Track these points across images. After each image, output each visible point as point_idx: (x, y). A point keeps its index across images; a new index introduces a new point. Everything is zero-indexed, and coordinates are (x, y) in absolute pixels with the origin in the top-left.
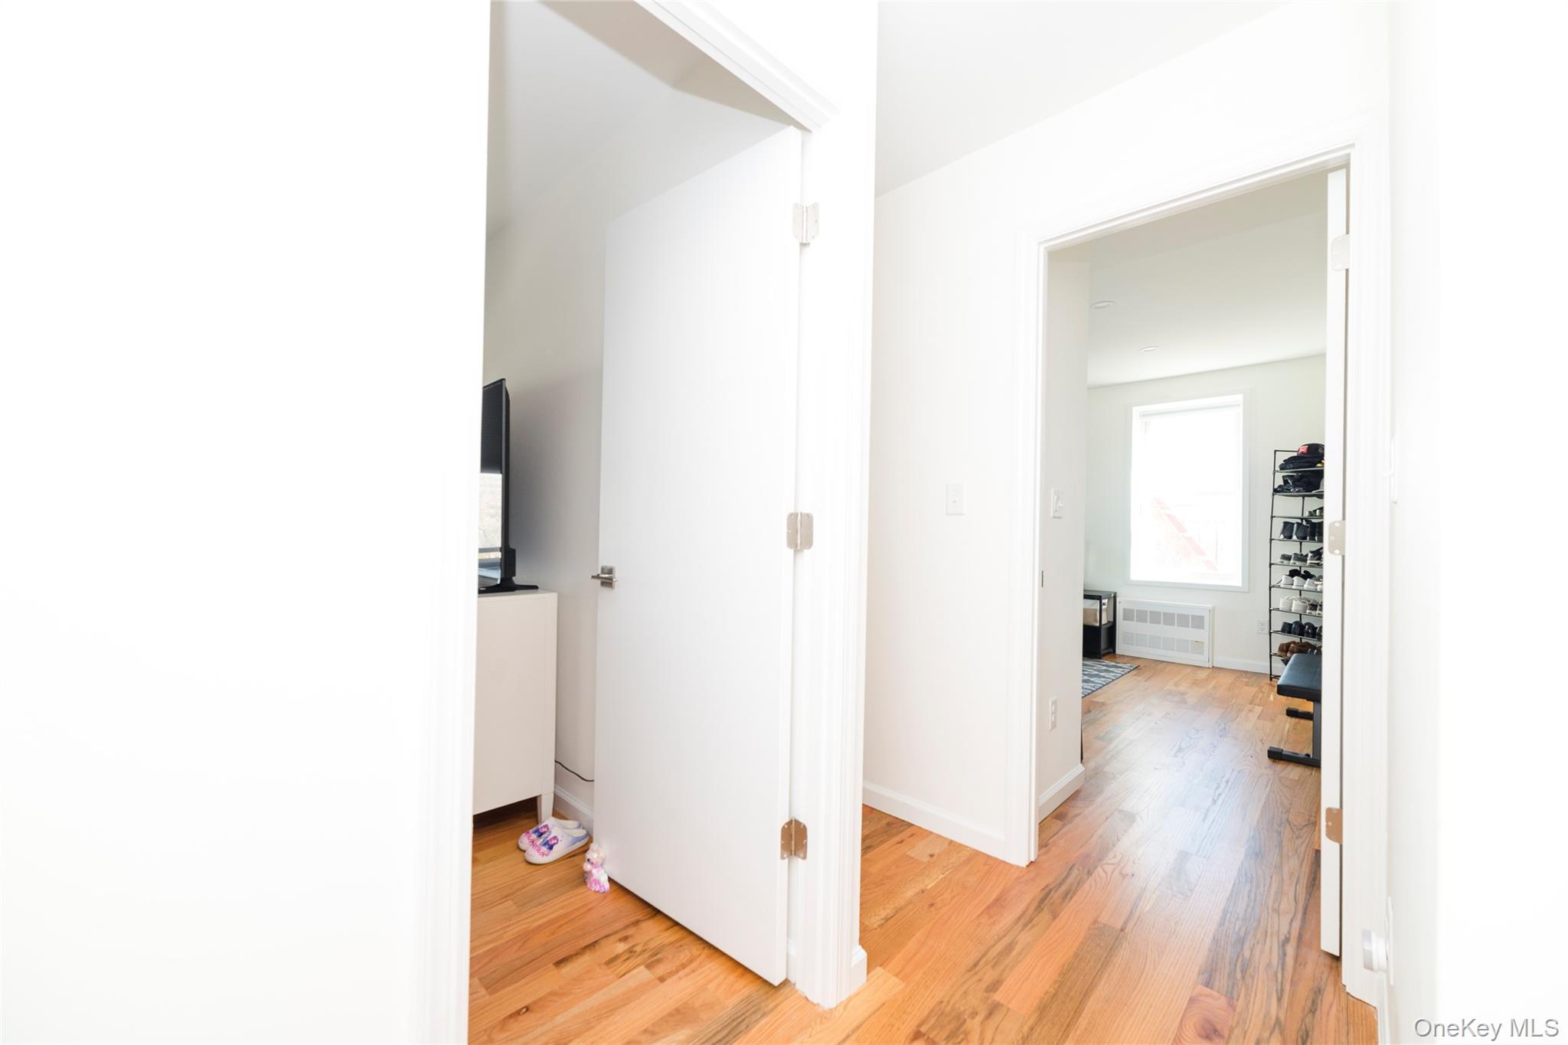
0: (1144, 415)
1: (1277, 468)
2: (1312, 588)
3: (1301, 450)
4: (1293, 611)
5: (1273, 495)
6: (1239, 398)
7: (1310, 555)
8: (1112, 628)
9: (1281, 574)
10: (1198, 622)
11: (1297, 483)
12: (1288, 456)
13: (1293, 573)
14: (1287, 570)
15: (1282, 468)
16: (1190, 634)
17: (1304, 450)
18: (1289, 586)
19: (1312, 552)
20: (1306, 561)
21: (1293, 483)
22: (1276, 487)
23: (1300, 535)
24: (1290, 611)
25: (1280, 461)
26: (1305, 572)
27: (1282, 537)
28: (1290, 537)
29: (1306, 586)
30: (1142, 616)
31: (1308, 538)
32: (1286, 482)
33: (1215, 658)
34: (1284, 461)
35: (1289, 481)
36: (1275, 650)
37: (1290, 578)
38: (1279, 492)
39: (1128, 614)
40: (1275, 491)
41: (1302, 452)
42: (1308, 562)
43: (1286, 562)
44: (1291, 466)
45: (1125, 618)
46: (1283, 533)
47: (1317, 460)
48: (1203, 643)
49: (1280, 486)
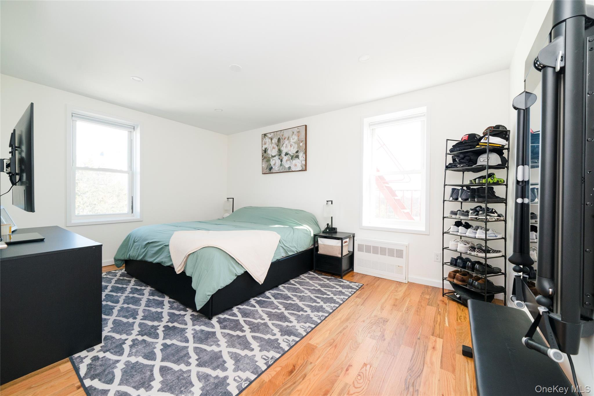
0: (370, 125)
1: (448, 152)
2: (472, 235)
3: (464, 138)
4: (458, 251)
5: (446, 170)
6: (423, 109)
7: (471, 212)
8: (351, 257)
9: (450, 224)
10: (399, 254)
11: (462, 161)
12: (455, 143)
13: (458, 224)
14: (453, 221)
15: (451, 151)
16: (395, 261)
17: (466, 138)
18: (456, 233)
19: (472, 210)
20: (468, 215)
21: (459, 160)
22: (447, 165)
23: (464, 197)
24: (456, 251)
25: (450, 147)
26: (466, 223)
27: (451, 199)
28: (457, 199)
29: (468, 234)
30: (368, 249)
31: (469, 199)
32: (454, 160)
33: (409, 276)
34: (453, 146)
35: (457, 160)
36: (446, 275)
37: (456, 227)
38: (450, 168)
39: (361, 249)
40: (447, 167)
41: (465, 140)
42: (470, 216)
43: (454, 216)
44: (458, 149)
45: (359, 250)
46: (451, 196)
47: (476, 143)
48: (402, 267)
49: (450, 164)
